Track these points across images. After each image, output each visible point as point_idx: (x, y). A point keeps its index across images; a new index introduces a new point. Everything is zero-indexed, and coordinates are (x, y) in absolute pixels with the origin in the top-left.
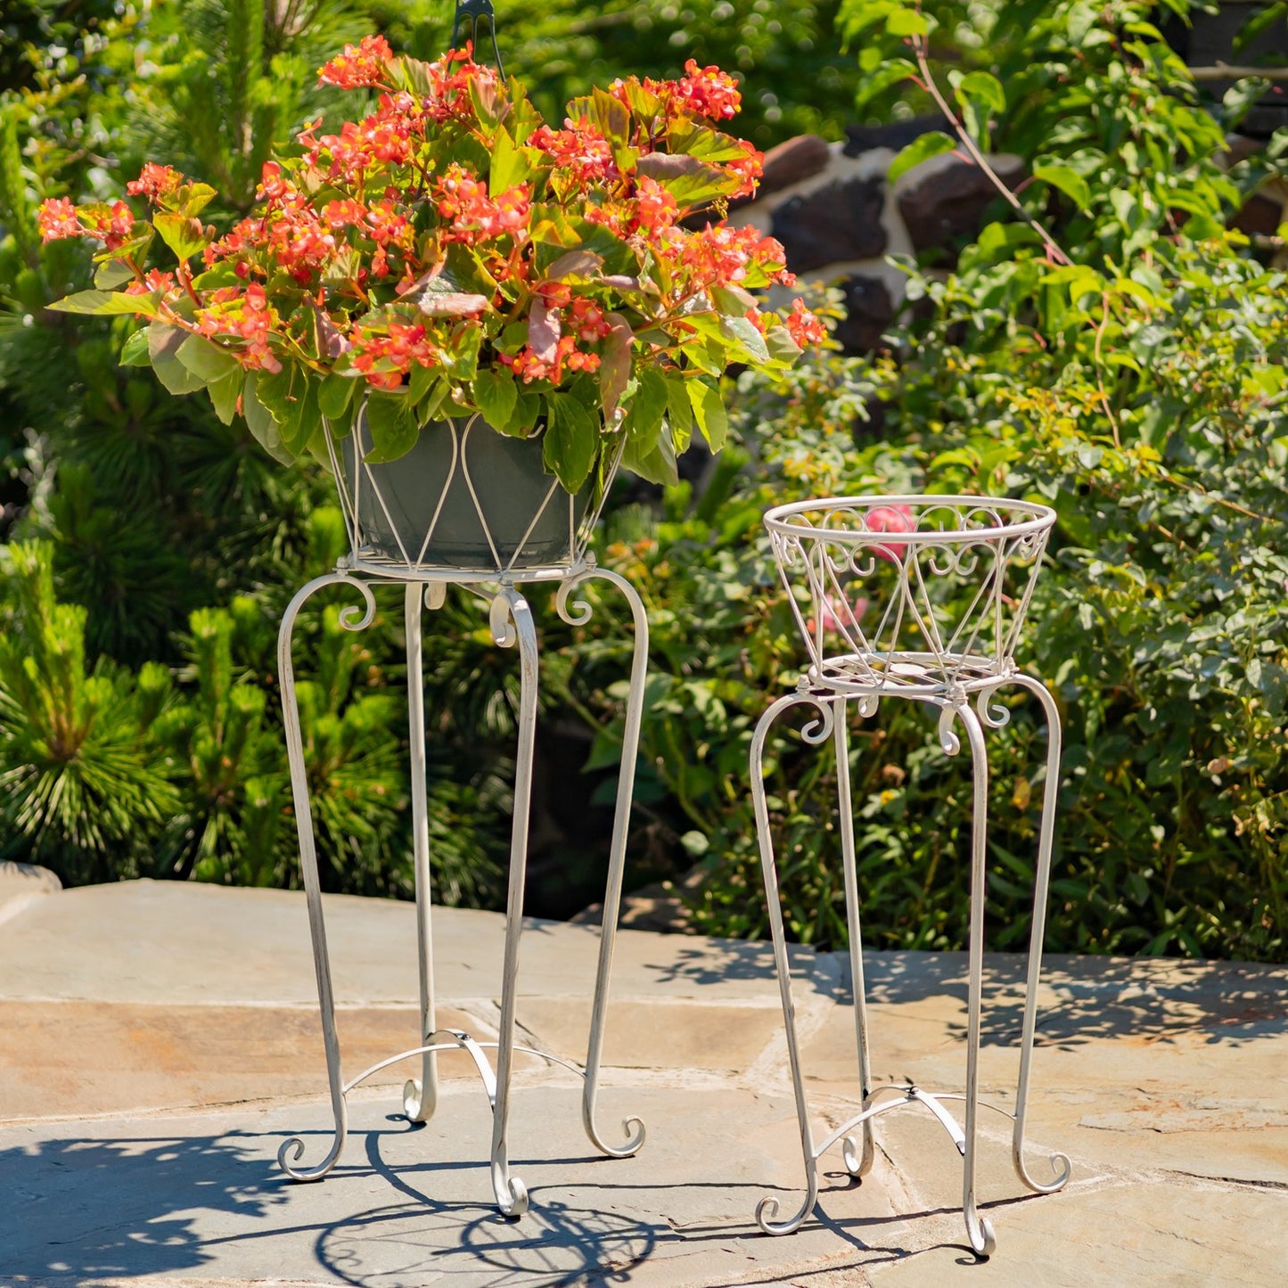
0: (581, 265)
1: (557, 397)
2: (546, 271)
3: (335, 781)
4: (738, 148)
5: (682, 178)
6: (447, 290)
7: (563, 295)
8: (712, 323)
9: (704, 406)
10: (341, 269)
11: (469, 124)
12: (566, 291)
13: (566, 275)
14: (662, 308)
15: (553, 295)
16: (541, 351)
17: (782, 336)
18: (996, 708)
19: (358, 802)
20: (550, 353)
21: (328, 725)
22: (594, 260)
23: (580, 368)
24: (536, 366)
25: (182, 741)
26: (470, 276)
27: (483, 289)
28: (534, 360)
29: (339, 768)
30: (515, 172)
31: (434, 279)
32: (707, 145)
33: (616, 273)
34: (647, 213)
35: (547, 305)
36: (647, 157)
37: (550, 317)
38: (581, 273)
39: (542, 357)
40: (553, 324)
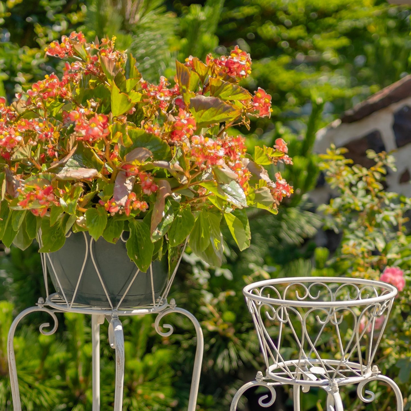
0: (141, 155)
1: (136, 223)
2: (125, 157)
3: (140, 391)
4: (245, 94)
5: (211, 109)
6: (76, 166)
7: (135, 169)
8: (214, 186)
9: (233, 226)
10: (22, 154)
11: (102, 79)
12: (136, 168)
13: (134, 160)
14: (185, 178)
15: (129, 170)
16: (118, 200)
17: (266, 192)
18: (367, 392)
19: (150, 402)
20: (123, 201)
21: (136, 364)
22: (147, 153)
23: (138, 209)
24: (115, 207)
25: (62, 368)
26: (90, 159)
27: (97, 166)
28: (114, 204)
29: (143, 384)
30: (122, 104)
31: (69, 159)
32: (229, 92)
33: (161, 159)
34: (179, 128)
35: (127, 175)
36: (195, 98)
37: (128, 181)
38: (140, 160)
39: (118, 203)
40: (129, 185)
